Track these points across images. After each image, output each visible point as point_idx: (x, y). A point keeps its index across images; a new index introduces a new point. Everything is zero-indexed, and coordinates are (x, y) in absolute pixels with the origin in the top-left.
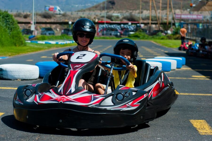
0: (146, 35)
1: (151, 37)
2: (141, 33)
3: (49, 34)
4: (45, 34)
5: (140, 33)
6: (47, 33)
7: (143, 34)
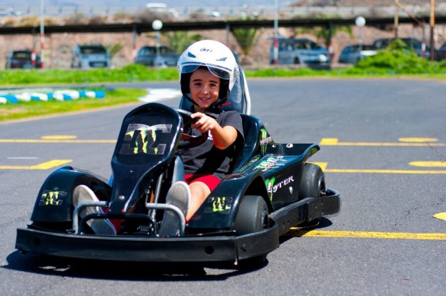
0: (419, 60)
1: (434, 64)
2: (399, 52)
3: (92, 64)
4: (80, 66)
5: (395, 52)
6: (85, 62)
7: (406, 55)
